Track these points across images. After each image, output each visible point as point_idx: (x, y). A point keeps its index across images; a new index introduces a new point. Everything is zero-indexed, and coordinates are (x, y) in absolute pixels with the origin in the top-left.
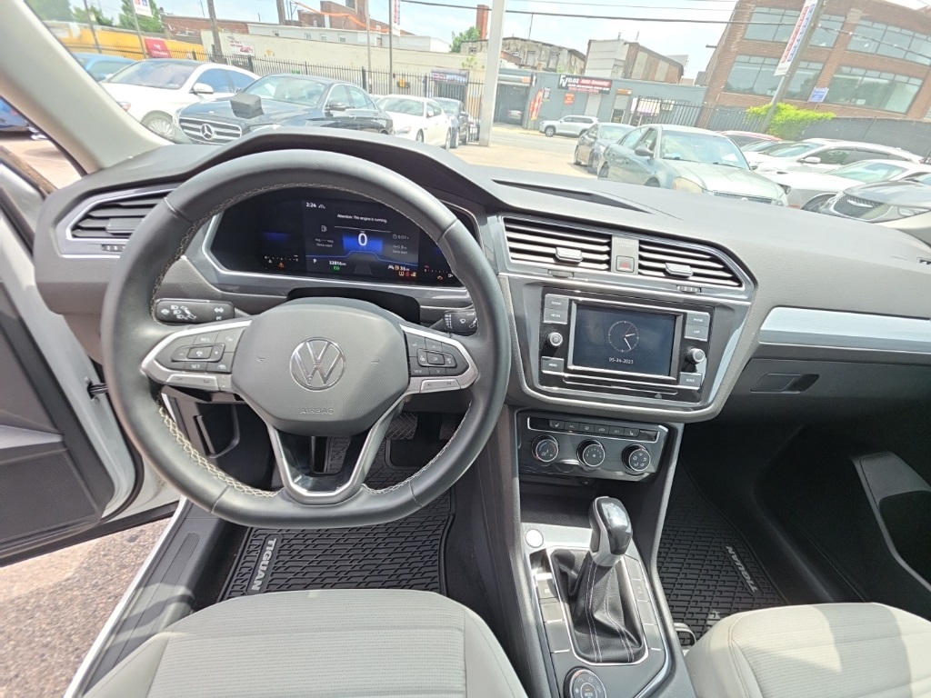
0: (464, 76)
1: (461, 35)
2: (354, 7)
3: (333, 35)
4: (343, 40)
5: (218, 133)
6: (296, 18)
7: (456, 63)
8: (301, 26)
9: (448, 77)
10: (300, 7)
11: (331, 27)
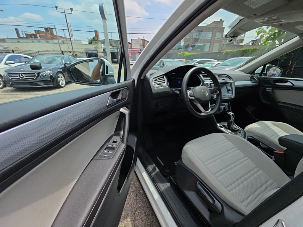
0: (96, 51)
1: (91, 39)
2: (49, 32)
3: (43, 41)
4: (48, 42)
5: (26, 76)
6: (25, 36)
7: (92, 47)
8: (28, 38)
9: (91, 51)
10: (26, 33)
11: (40, 38)
